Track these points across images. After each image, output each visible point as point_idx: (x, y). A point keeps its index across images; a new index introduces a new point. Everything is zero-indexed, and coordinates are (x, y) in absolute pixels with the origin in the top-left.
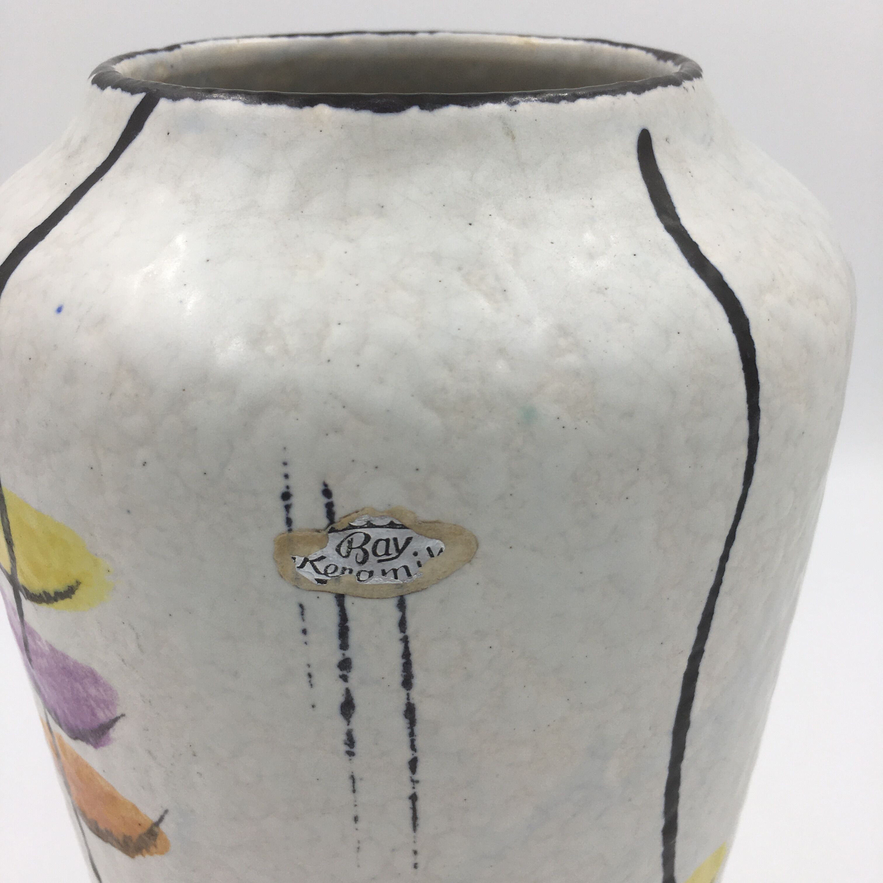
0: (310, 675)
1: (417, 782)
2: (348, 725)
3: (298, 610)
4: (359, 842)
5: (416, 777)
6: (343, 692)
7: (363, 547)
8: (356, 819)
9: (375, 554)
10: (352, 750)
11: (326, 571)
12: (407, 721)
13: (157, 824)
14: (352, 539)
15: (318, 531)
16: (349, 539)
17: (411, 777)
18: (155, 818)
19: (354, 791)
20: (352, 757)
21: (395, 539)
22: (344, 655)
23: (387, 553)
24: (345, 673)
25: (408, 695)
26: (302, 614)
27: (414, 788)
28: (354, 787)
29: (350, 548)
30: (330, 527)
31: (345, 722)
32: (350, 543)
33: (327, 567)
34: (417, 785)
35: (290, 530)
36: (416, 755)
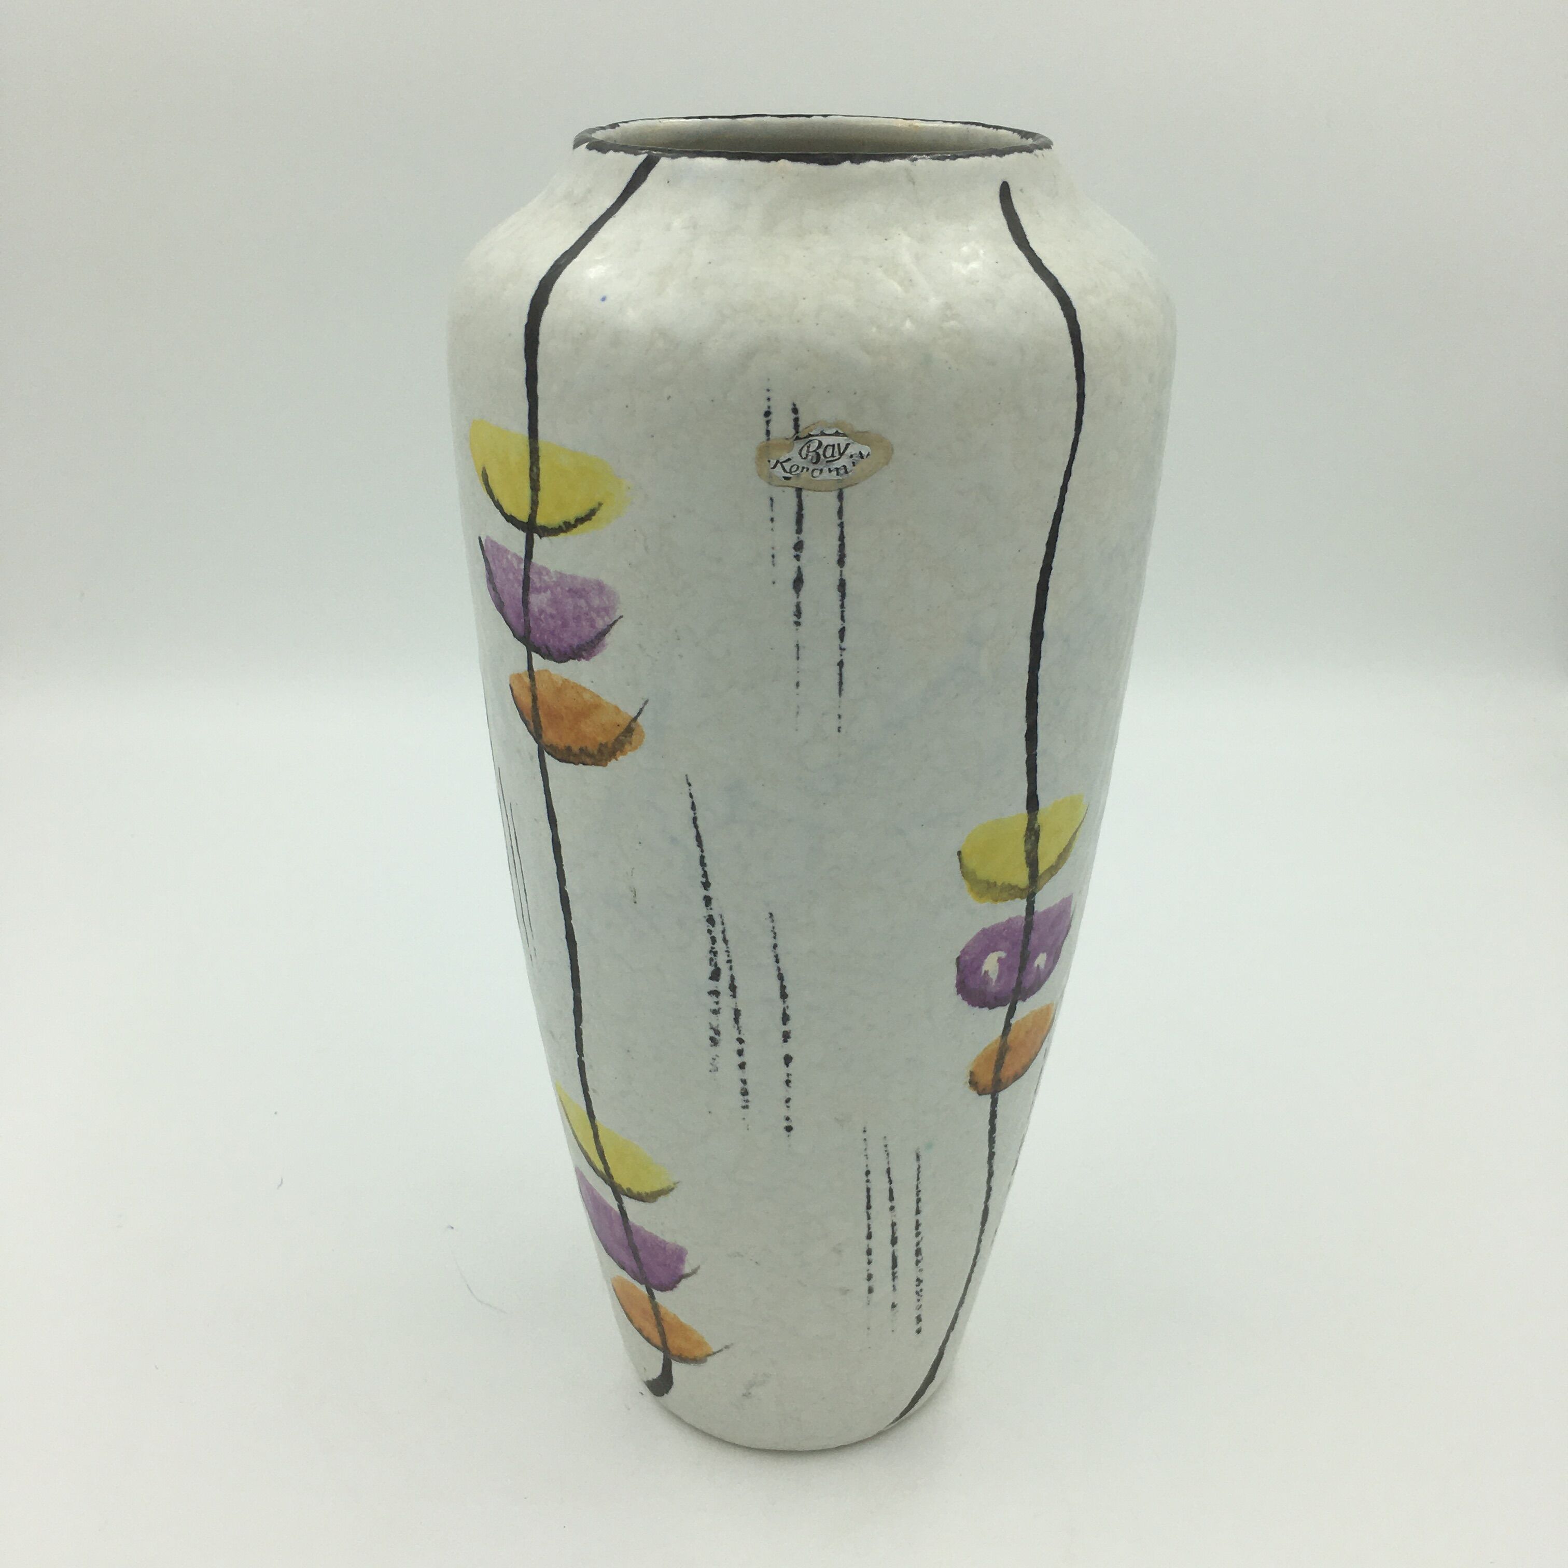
0: (773, 556)
1: (844, 649)
2: (798, 598)
3: (769, 502)
4: (798, 707)
5: (844, 645)
6: (796, 569)
7: (817, 451)
8: (798, 685)
9: (824, 455)
10: (799, 620)
11: (790, 470)
12: (840, 594)
13: (635, 719)
14: (810, 445)
15: (787, 439)
16: (808, 445)
17: (840, 645)
18: (633, 714)
19: (798, 658)
20: (798, 627)
21: (839, 445)
22: (798, 538)
23: (833, 456)
24: (798, 553)
25: (841, 572)
26: (772, 505)
27: (841, 655)
28: (798, 653)
29: (808, 451)
30: (795, 436)
31: (795, 595)
32: (809, 447)
33: (792, 467)
34: (844, 653)
35: (768, 439)
36: (844, 625)
